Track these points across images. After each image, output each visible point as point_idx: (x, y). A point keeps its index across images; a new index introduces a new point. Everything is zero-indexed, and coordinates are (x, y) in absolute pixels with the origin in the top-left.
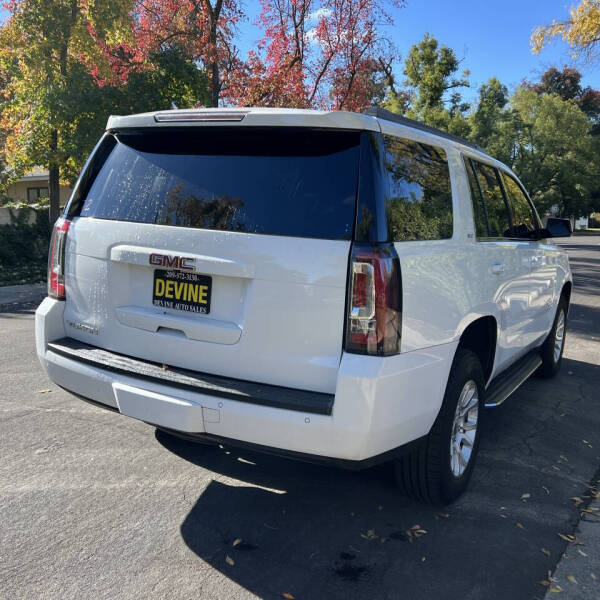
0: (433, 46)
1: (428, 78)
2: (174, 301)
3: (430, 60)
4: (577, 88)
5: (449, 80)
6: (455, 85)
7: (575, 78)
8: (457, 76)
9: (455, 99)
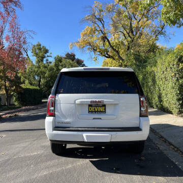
0: (40, 45)
1: (41, 54)
2: (95, 112)
3: (40, 49)
4: (75, 58)
5: (46, 55)
6: (48, 56)
7: (74, 56)
8: (48, 54)
9: (47, 60)
